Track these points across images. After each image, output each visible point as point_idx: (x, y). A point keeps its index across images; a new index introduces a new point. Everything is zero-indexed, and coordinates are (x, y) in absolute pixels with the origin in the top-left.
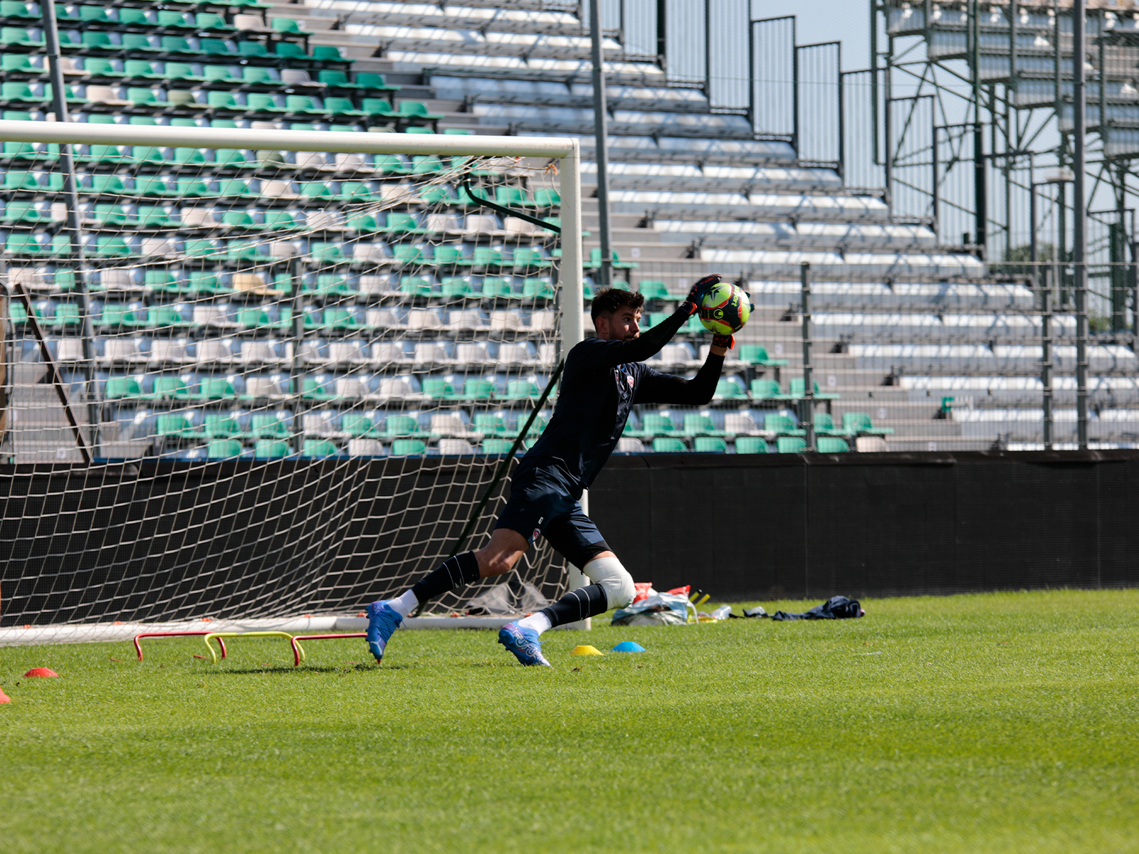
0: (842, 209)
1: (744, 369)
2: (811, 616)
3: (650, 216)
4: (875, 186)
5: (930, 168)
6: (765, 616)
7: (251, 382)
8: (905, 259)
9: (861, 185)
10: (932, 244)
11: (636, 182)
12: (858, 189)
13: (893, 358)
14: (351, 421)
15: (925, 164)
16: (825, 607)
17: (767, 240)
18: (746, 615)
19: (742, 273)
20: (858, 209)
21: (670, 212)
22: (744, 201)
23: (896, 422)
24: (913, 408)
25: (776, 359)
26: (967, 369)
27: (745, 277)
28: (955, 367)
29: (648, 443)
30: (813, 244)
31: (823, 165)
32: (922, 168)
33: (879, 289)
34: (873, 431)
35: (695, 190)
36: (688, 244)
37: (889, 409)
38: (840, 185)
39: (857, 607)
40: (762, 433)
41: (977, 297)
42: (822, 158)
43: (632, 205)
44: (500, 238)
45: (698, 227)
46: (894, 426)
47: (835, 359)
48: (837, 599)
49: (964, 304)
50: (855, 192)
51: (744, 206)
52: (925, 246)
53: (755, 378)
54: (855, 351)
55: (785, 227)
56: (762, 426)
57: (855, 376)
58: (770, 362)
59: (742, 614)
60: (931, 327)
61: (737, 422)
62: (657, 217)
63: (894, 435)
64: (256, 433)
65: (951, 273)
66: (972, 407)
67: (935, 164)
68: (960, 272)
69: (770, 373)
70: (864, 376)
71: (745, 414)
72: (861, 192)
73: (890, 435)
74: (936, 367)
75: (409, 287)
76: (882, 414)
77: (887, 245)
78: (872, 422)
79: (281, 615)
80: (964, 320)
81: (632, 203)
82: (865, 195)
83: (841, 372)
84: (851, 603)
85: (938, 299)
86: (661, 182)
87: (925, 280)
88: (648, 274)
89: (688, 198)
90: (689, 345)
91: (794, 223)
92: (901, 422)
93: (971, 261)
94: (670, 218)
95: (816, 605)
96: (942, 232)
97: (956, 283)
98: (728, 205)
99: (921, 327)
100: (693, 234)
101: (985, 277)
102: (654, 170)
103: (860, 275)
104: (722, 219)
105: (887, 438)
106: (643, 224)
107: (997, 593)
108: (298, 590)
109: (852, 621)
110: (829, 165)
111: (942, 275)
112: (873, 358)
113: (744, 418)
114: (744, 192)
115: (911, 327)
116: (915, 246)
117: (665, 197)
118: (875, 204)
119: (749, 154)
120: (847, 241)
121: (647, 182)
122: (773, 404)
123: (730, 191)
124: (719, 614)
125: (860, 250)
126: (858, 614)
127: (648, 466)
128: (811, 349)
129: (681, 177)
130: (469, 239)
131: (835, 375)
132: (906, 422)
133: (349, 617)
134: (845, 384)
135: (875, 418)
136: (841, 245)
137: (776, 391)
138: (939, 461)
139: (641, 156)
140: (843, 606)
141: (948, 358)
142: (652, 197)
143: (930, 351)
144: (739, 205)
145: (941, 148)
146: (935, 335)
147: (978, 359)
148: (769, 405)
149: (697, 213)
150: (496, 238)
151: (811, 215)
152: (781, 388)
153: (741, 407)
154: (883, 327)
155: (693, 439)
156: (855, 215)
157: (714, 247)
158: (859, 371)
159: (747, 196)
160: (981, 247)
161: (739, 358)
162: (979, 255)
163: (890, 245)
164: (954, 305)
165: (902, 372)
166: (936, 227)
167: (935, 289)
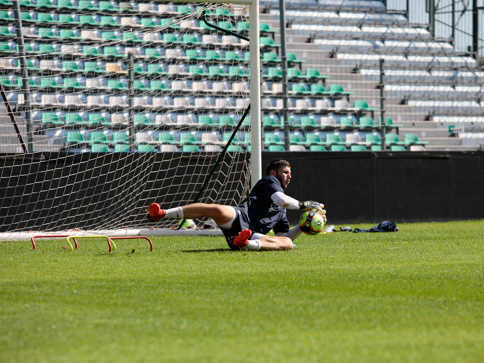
0: (407, 34)
1: (356, 112)
2: (372, 231)
3: (312, 37)
4: (424, 22)
5: (451, 14)
6: (350, 230)
7: (114, 116)
8: (437, 58)
9: (417, 22)
10: (451, 51)
11: (306, 20)
12: (415, 24)
13: (429, 107)
14: (162, 136)
15: (448, 12)
16: (379, 226)
17: (369, 49)
18: (341, 230)
19: (356, 65)
20: (415, 34)
21: (323, 35)
22: (359, 30)
23: (431, 138)
24: (439, 132)
25: (372, 107)
26: (466, 113)
27: (358, 67)
28: (460, 111)
29: (308, 148)
30: (392, 51)
31: (398, 12)
32: (447, 14)
33: (424, 73)
34: (419, 142)
35: (334, 24)
36: (331, 51)
37: (427, 132)
38: (406, 22)
39: (394, 227)
40: (364, 143)
41: (472, 77)
42: (398, 9)
43: (304, 31)
44: (239, 48)
45: (336, 42)
46: (429, 141)
47: (401, 108)
48: (385, 223)
49: (465, 81)
50: (414, 25)
51: (358, 32)
52: (448, 52)
53: (361, 116)
54: (411, 103)
55: (378, 43)
56: (364, 140)
57: (410, 116)
58: (369, 109)
59: (339, 230)
60: (449, 92)
61: (352, 137)
62: (316, 37)
63: (430, 145)
64: (115, 141)
65: (459, 66)
66: (463, 131)
67: (453, 12)
68: (464, 65)
69: (369, 114)
70: (415, 116)
71: (356, 134)
72: (417, 25)
73: (428, 145)
74: (451, 112)
75: (193, 71)
76: (424, 134)
77: (428, 52)
78: (419, 139)
79: (112, 229)
80: (465, 89)
81: (303, 30)
82: (419, 27)
83: (403, 114)
84: (392, 224)
85: (452, 78)
86: (318, 20)
87: (447, 69)
88: (310, 65)
89: (331, 28)
90: (329, 100)
91: (383, 41)
92: (433, 138)
93: (470, 60)
94: (322, 38)
95: (375, 226)
96: (456, 45)
97: (462, 71)
98: (351, 32)
99: (444, 92)
100: (333, 46)
101: (476, 68)
102: (315, 14)
103: (415, 66)
104: (348, 38)
105: (426, 146)
106: (309, 41)
107: (469, 221)
108: (120, 216)
109: (391, 233)
110: (402, 12)
111: (455, 66)
112: (420, 107)
113: (356, 136)
114: (359, 25)
115: (438, 92)
116: (442, 52)
117: (320, 28)
118: (423, 31)
119: (361, 7)
120: (409, 49)
121: (311, 20)
122: (370, 129)
123: (353, 25)
124: (329, 229)
125: (415, 54)
126: (395, 229)
127: (298, 158)
128: (384, 102)
129: (328, 18)
130: (204, 46)
131: (401, 115)
132: (436, 138)
133: (146, 229)
134: (406, 120)
135: (420, 137)
136: (406, 51)
137: (372, 123)
138: (442, 156)
139: (309, 7)
140: (388, 226)
141: (457, 107)
142: (314, 28)
143: (448, 104)
144: (356, 32)
145: (456, 5)
146: (451, 96)
147: (472, 108)
148: (368, 130)
149: (336, 36)
150: (218, 46)
151: (392, 37)
152: (374, 122)
153: (354, 131)
154: (425, 92)
155: (331, 146)
156: (413, 37)
157: (344, 52)
158: (413, 113)
159: (360, 27)
160: (475, 53)
161: (354, 107)
162: (474, 57)
163: (430, 52)
164: (460, 81)
165: (434, 114)
166: (453, 43)
167: (451, 74)
